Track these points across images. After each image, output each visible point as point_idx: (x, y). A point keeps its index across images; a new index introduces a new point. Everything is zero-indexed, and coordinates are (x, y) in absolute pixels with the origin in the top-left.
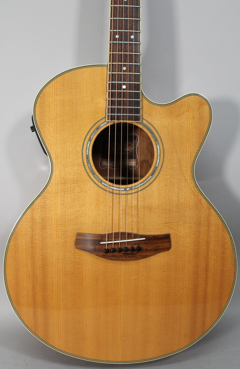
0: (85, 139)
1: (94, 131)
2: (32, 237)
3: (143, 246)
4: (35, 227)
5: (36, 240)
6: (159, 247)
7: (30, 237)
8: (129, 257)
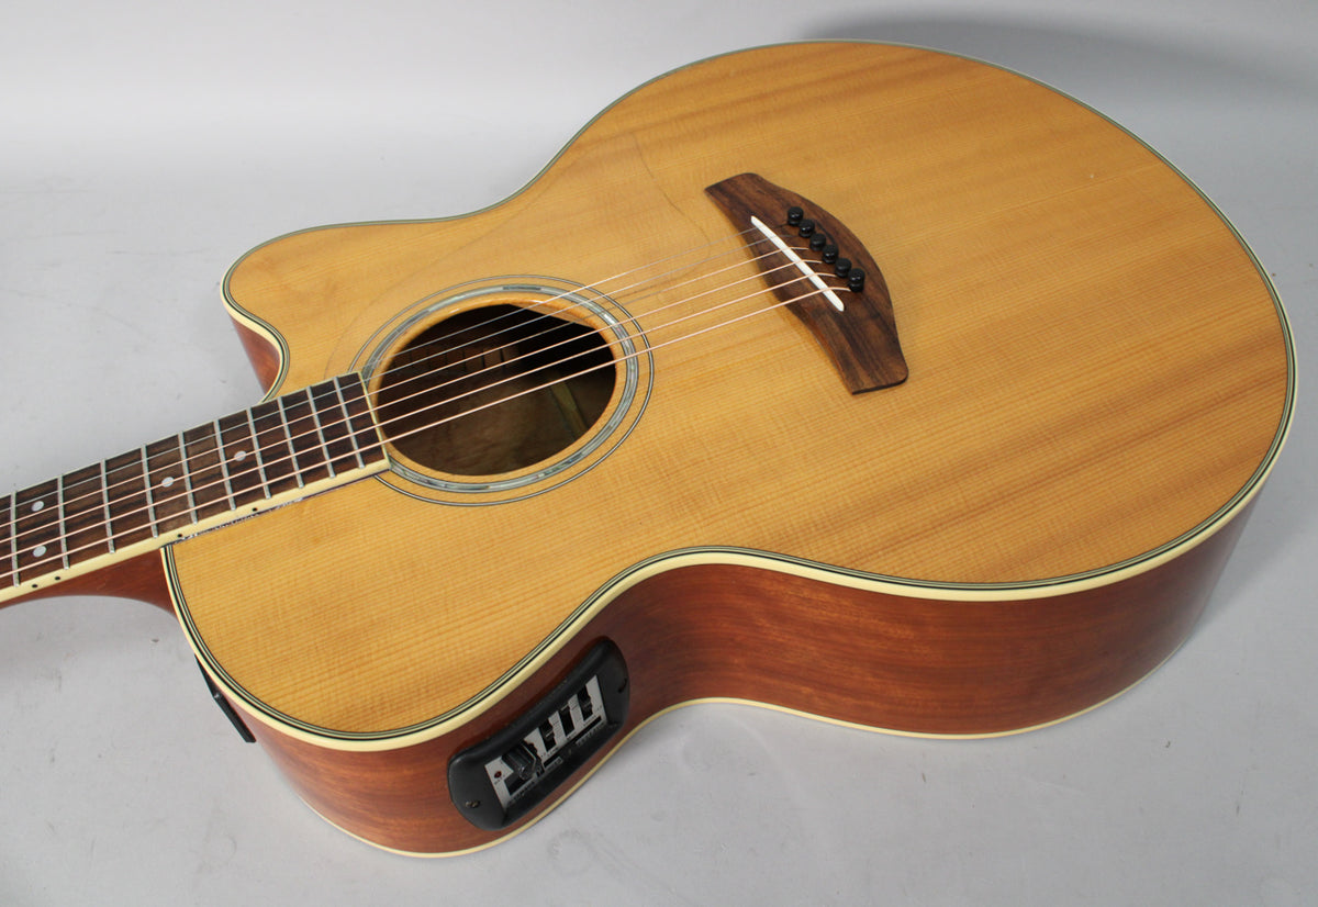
0: (487, 504)
1: (446, 490)
2: (965, 517)
3: (782, 217)
4: (920, 524)
5: (968, 498)
6: (759, 192)
7: (967, 522)
8: (837, 233)
